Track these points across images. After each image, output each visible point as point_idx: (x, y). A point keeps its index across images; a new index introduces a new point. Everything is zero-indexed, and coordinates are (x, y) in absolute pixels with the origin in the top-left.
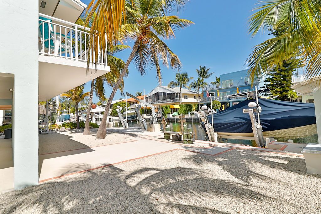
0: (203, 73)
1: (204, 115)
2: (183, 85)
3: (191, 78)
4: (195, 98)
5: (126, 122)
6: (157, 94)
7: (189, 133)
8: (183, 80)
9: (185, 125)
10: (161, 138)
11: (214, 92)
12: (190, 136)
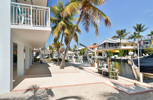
0: (139, 28)
1: (131, 59)
2: (122, 37)
3: (129, 33)
4: (132, 46)
5: (82, 60)
6: (105, 44)
7: (114, 72)
8: (122, 34)
9: (110, 66)
10: (96, 72)
11: (149, 42)
12: (114, 74)
